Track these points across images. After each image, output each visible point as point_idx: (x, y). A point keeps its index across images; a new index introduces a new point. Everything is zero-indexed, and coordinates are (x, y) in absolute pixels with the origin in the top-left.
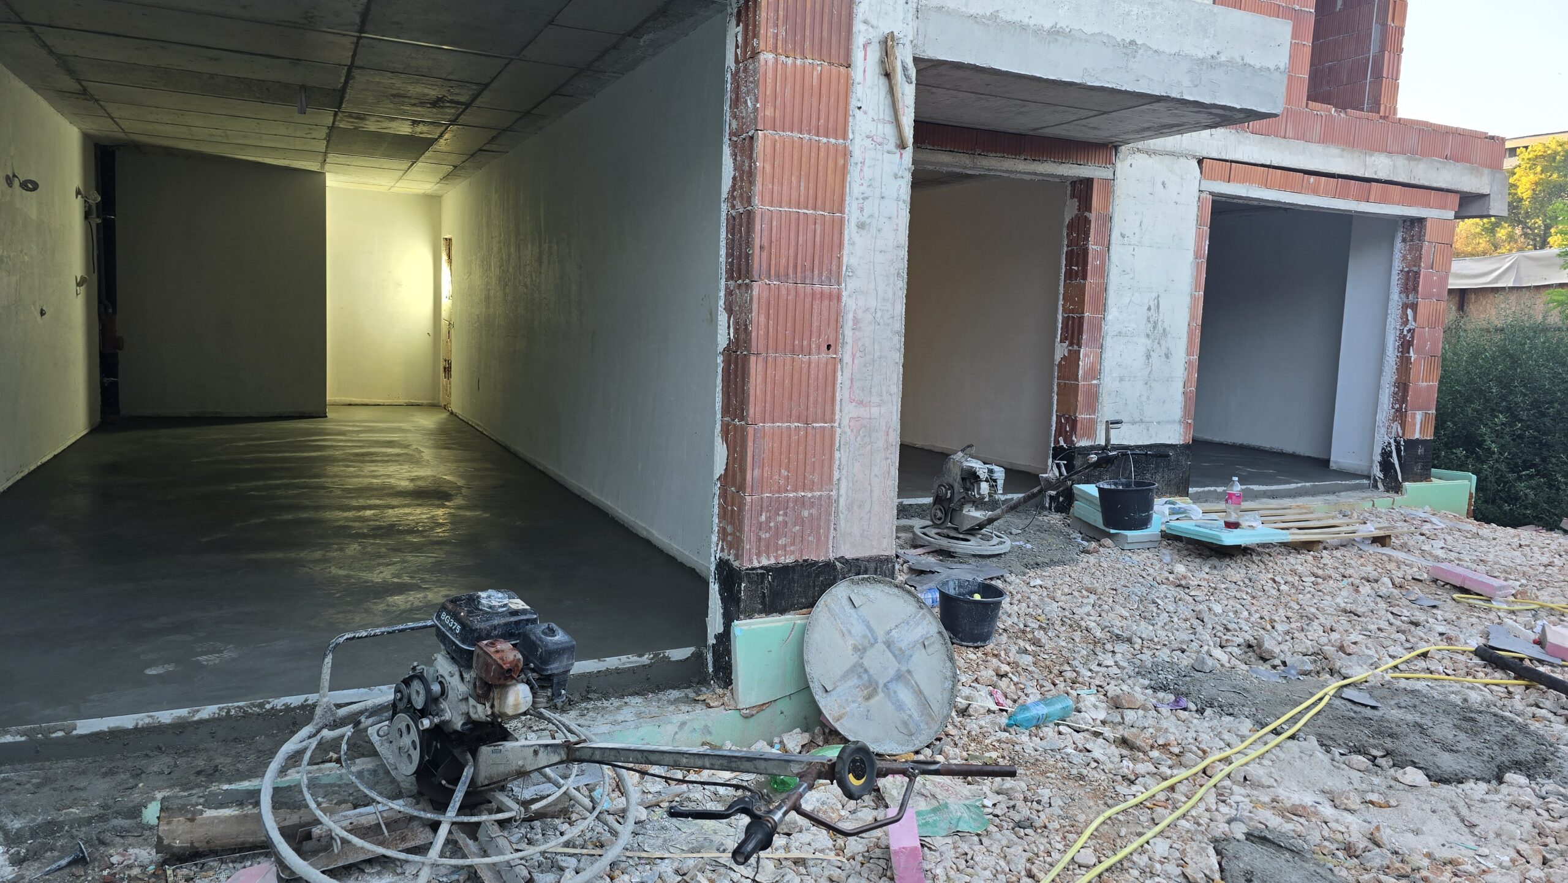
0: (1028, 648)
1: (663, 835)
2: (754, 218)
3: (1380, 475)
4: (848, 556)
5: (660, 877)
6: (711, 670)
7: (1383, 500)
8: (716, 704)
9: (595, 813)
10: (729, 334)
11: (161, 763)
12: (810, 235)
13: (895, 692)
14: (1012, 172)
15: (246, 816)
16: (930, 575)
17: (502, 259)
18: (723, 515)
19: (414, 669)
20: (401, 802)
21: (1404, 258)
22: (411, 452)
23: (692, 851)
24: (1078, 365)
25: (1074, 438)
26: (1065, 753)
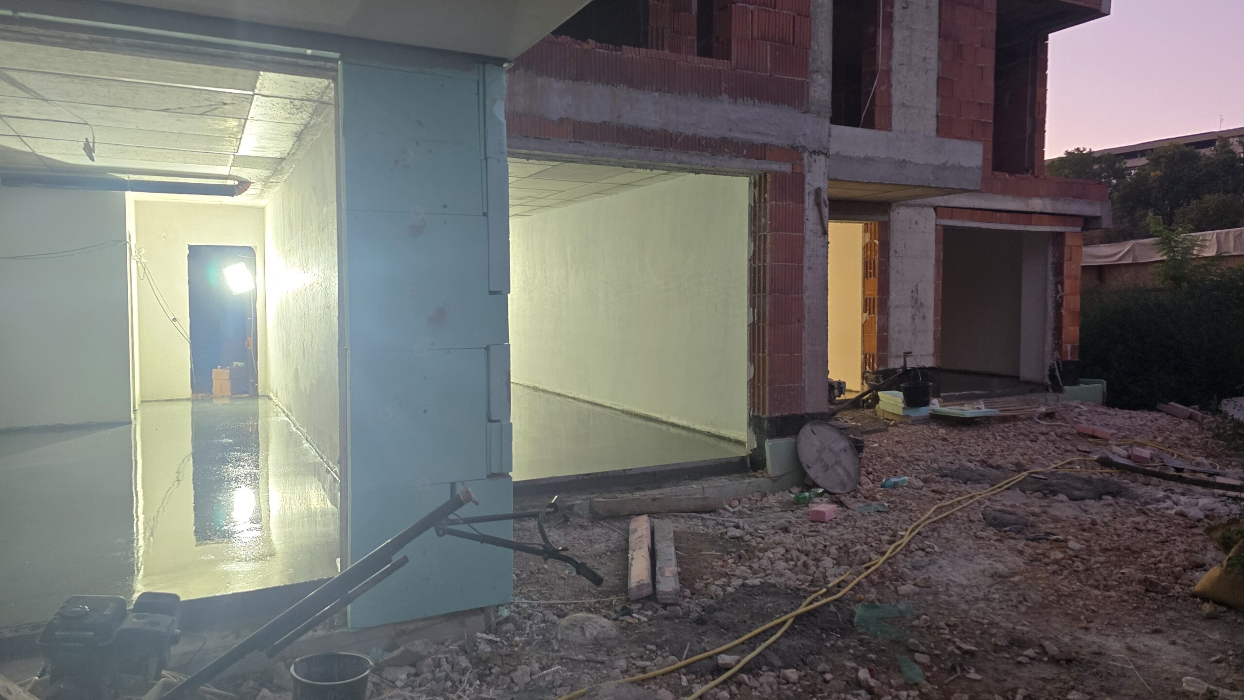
2: (767, 268)
3: (1049, 383)
4: (809, 412)
6: (749, 466)
7: (1051, 397)
10: (754, 317)
12: (791, 274)
13: (836, 469)
21: (1054, 256)
25: (875, 366)
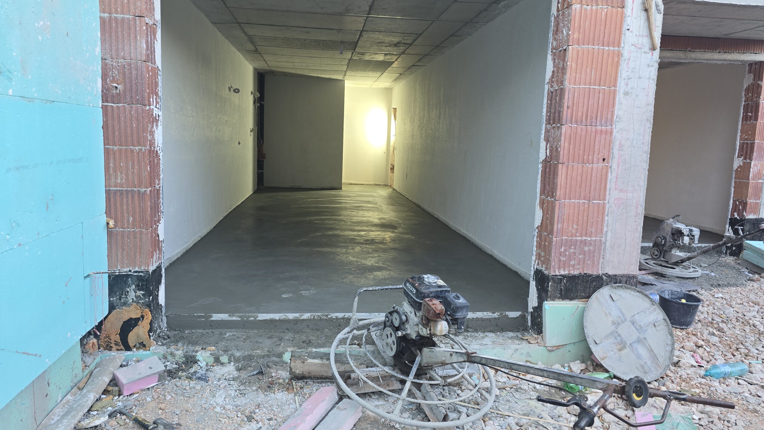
0: (715, 332)
1: (508, 404)
2: (564, 93)
4: (610, 273)
5: (509, 425)
6: (530, 324)
8: (534, 342)
9: (477, 388)
10: (546, 153)
11: (288, 336)
12: (596, 99)
13: (636, 349)
14: (710, 60)
15: (324, 364)
16: (651, 286)
17: (420, 117)
18: (539, 246)
19: (394, 307)
20: (386, 367)
22: (378, 207)
23: (524, 415)
24: (750, 171)
25: (744, 213)
26: (744, 396)
